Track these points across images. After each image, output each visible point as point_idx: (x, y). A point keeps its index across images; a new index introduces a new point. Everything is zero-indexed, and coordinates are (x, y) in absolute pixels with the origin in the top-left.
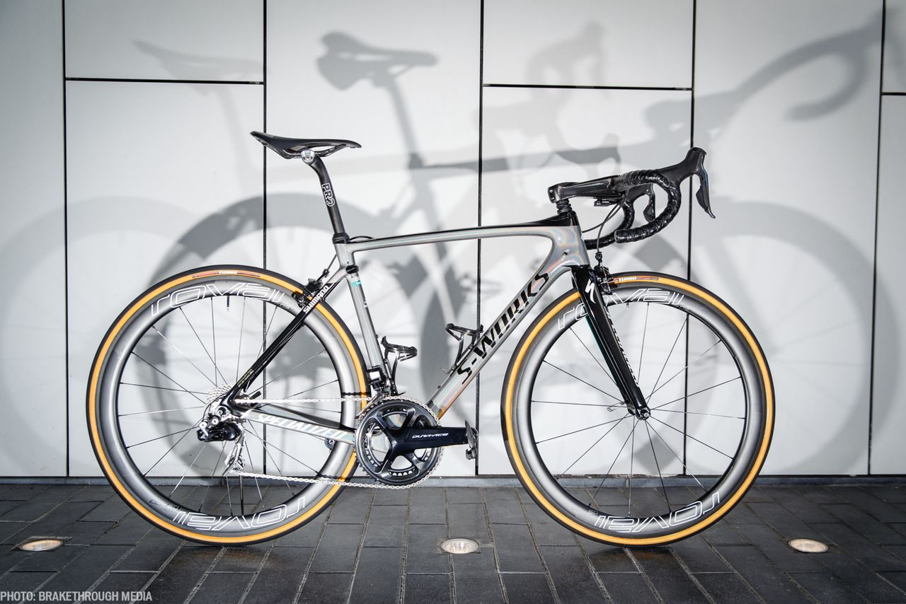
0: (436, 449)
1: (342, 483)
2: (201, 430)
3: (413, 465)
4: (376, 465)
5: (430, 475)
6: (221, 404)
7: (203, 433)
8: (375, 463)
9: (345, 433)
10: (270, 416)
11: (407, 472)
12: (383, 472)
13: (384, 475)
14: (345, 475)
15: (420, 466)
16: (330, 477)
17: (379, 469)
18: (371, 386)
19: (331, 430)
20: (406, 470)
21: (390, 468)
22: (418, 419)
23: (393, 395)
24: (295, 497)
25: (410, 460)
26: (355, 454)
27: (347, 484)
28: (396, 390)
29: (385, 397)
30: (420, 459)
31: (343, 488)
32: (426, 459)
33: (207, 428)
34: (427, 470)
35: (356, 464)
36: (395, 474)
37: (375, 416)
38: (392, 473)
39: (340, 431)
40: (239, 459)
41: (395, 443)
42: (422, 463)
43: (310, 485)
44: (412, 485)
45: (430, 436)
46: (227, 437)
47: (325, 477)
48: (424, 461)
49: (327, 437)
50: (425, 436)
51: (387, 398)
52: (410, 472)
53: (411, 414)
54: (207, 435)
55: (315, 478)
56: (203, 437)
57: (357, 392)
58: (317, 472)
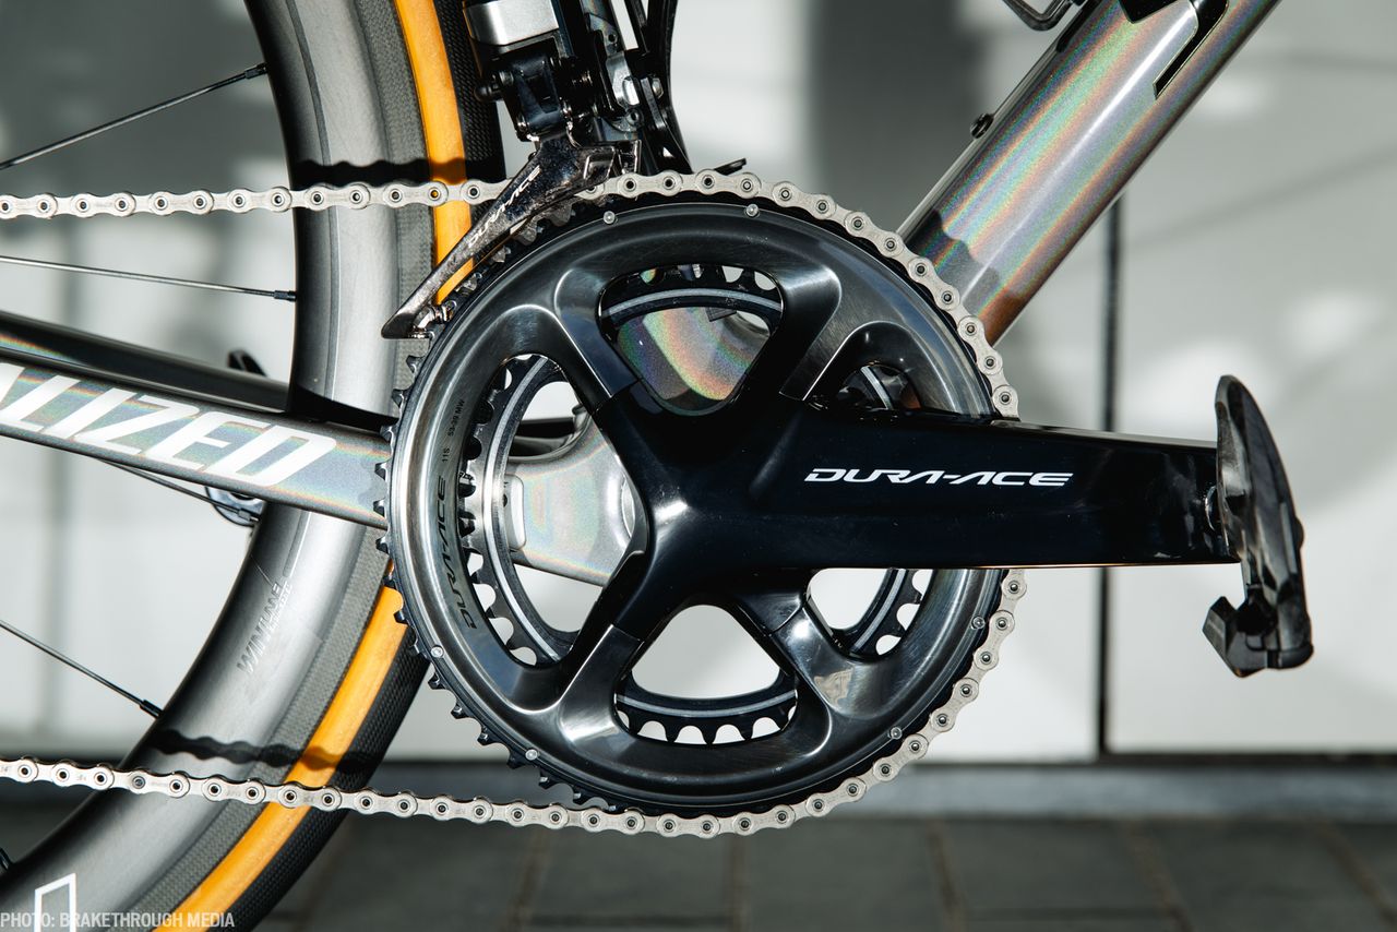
0: (964, 577)
1: (311, 793)
3: (788, 675)
4: (526, 655)
5: (905, 754)
8: (520, 638)
9: (317, 445)
11: (744, 724)
12: (574, 706)
13: (578, 730)
14: (337, 737)
15: (841, 689)
17: (546, 683)
18: (501, 106)
19: (217, 419)
20: (741, 710)
21: (629, 687)
22: (857, 351)
23: (651, 166)
25: (772, 643)
26: (393, 601)
27: (352, 801)
28: (672, 136)
29: (597, 176)
30: (841, 645)
31: (318, 830)
32: (886, 644)
34: (887, 722)
35: (408, 671)
36: (654, 731)
37: (545, 307)
38: (639, 718)
39: (281, 433)
41: (672, 512)
42: (861, 671)
43: (99, 809)
44: (805, 809)
45: (935, 476)
48: (868, 654)
50: (898, 476)
51: (615, 186)
52: (764, 727)
53: (819, 307)
55: (142, 757)
57: (400, 157)
58: (148, 721)
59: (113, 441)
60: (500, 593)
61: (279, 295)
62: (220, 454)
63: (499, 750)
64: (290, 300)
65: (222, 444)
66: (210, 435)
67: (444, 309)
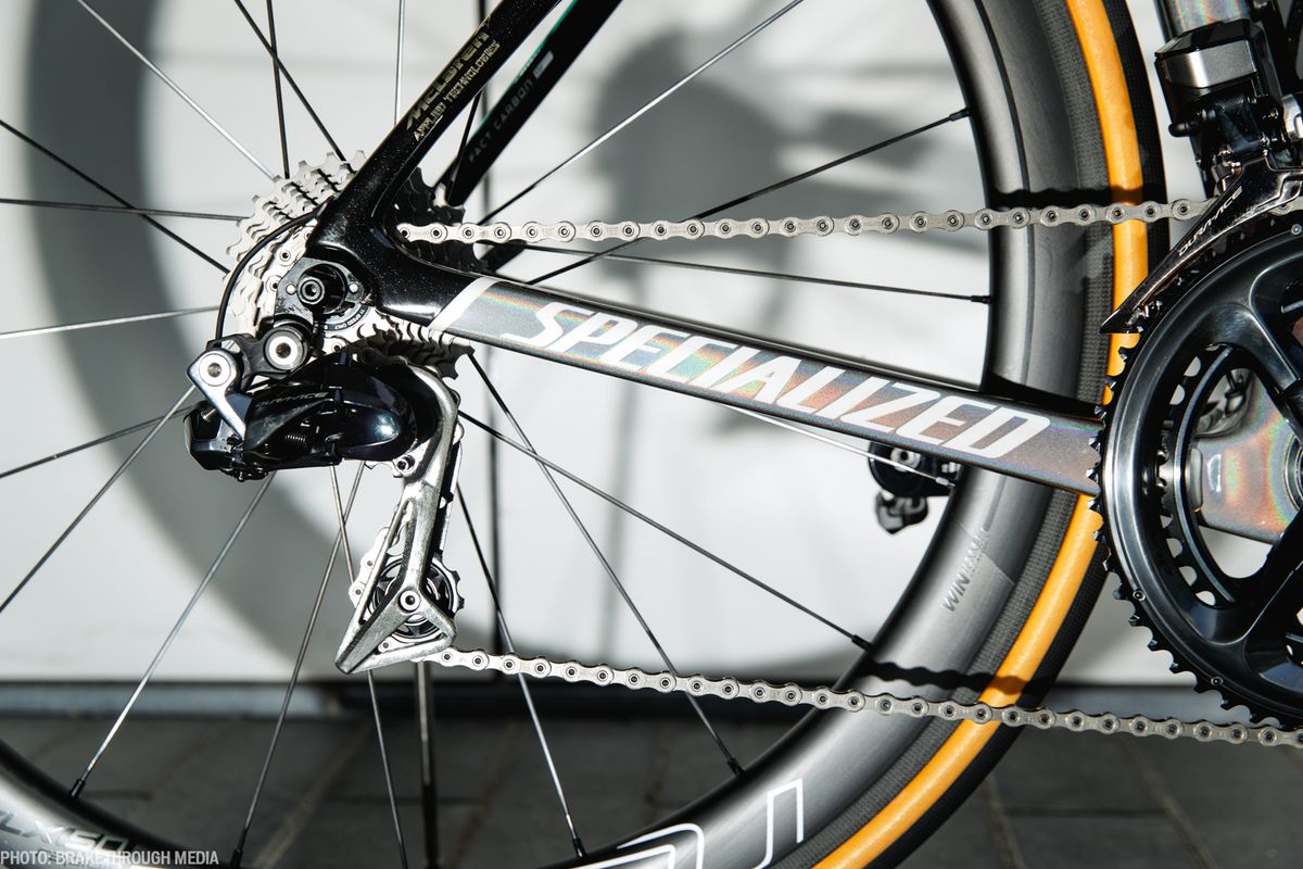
1: (1001, 711)
2: (207, 404)
4: (1208, 598)
6: (313, 249)
7: (218, 417)
8: (1202, 583)
10: (602, 318)
14: (1023, 661)
16: (917, 676)
24: (747, 780)
31: (1003, 740)
33: (236, 389)
40: (428, 571)
46: (355, 443)
47: (891, 672)
49: (932, 443)
54: (241, 428)
55: (851, 682)
56: (219, 444)
58: (860, 651)
59: (871, 421)
60: (1185, 545)
61: (975, 299)
62: (956, 431)
63: (1188, 677)
64: (985, 303)
65: (958, 423)
66: (949, 416)
67: (1147, 308)
